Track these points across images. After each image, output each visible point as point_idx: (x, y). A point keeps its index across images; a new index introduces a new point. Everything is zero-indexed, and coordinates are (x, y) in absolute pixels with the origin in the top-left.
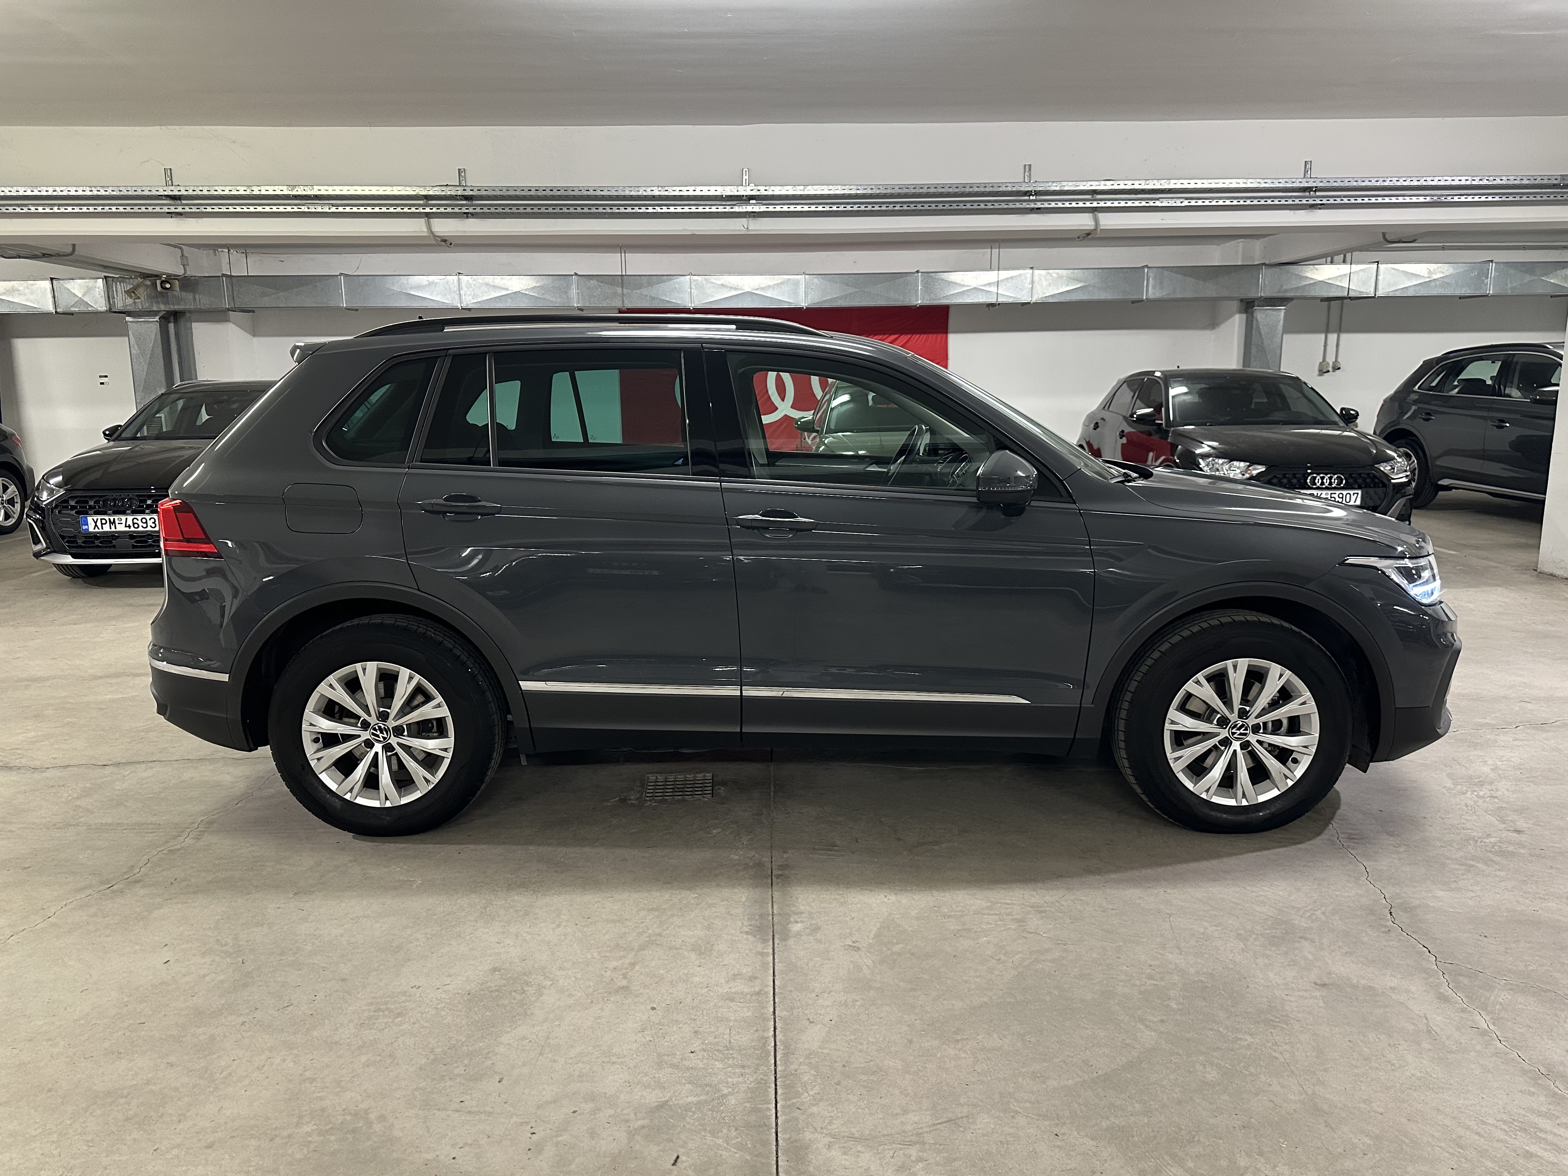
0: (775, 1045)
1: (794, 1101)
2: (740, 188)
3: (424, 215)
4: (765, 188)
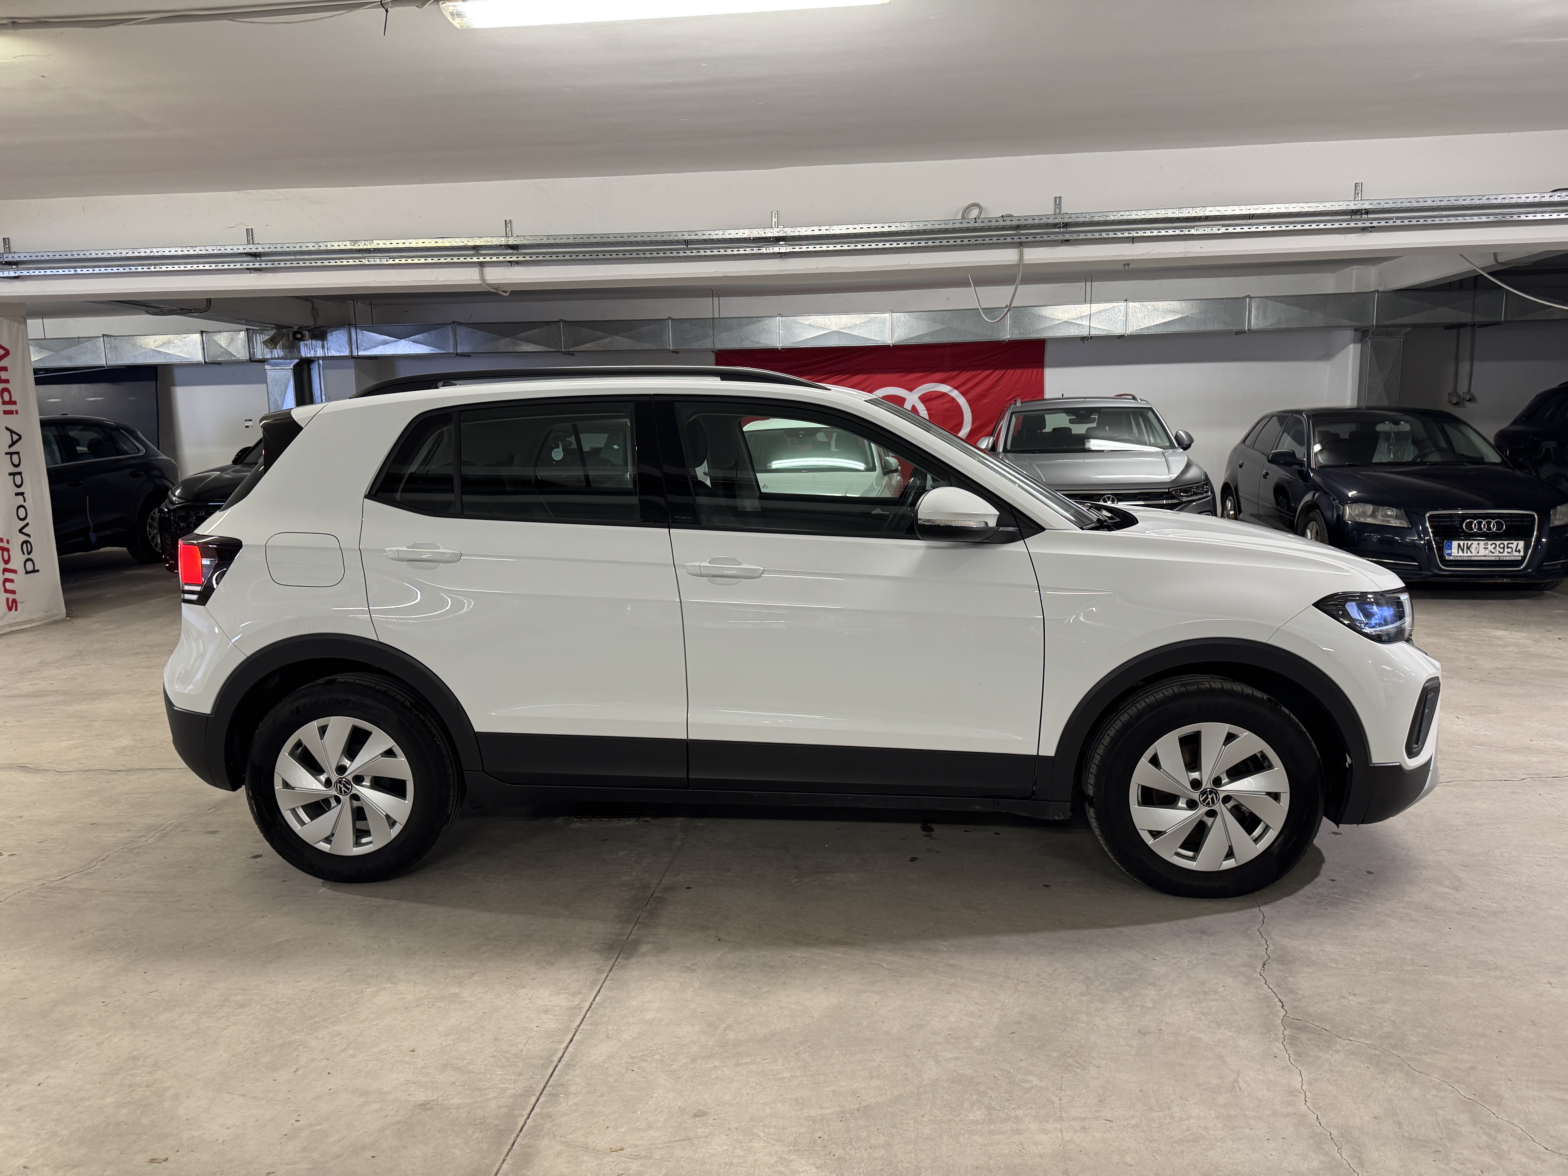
0: (562, 1057)
2: (767, 230)
3: (478, 265)
4: (790, 229)
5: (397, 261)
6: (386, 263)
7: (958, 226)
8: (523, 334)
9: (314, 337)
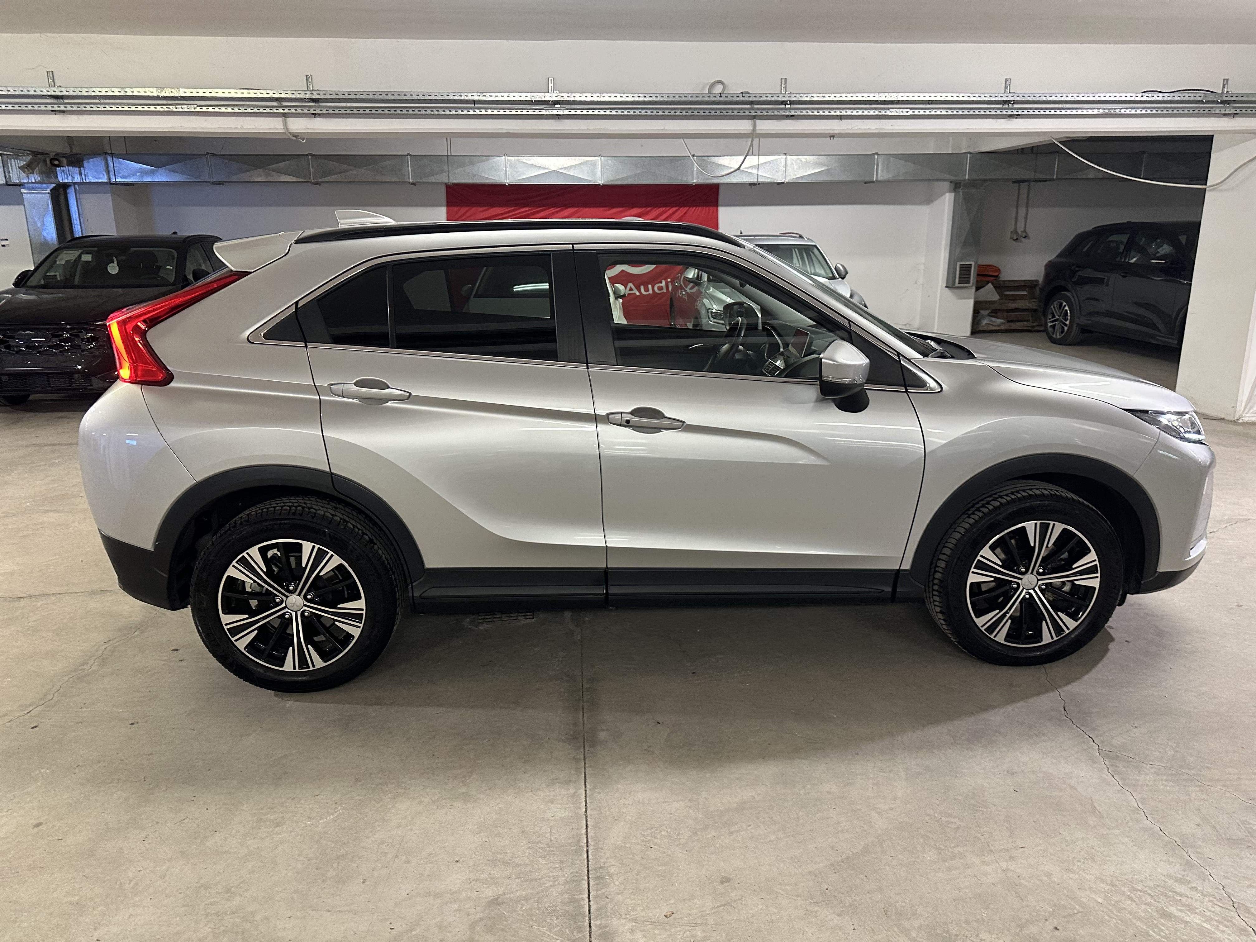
0: (587, 841)
1: (603, 891)
2: (547, 94)
3: (281, 115)
4: (567, 95)
5: (204, 109)
6: (193, 110)
7: (706, 99)
8: (274, 166)
9: (70, 164)
